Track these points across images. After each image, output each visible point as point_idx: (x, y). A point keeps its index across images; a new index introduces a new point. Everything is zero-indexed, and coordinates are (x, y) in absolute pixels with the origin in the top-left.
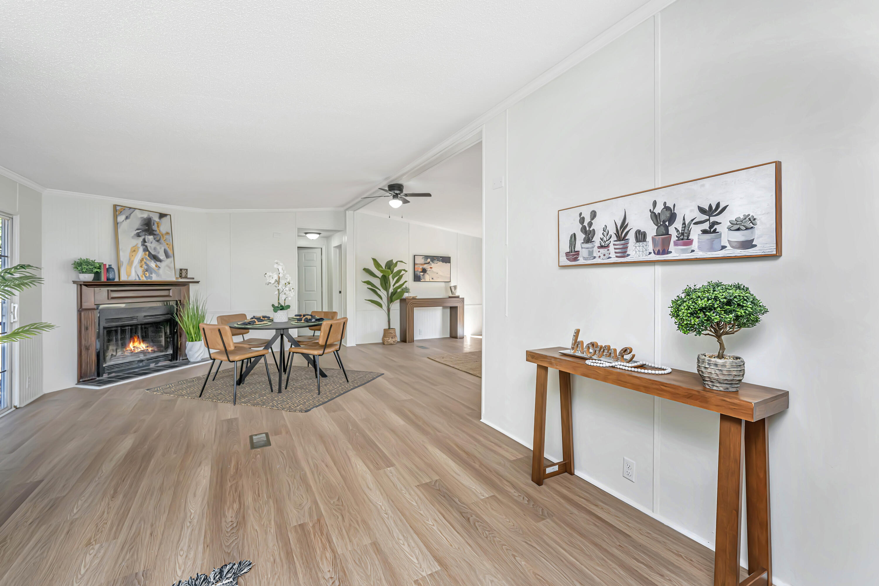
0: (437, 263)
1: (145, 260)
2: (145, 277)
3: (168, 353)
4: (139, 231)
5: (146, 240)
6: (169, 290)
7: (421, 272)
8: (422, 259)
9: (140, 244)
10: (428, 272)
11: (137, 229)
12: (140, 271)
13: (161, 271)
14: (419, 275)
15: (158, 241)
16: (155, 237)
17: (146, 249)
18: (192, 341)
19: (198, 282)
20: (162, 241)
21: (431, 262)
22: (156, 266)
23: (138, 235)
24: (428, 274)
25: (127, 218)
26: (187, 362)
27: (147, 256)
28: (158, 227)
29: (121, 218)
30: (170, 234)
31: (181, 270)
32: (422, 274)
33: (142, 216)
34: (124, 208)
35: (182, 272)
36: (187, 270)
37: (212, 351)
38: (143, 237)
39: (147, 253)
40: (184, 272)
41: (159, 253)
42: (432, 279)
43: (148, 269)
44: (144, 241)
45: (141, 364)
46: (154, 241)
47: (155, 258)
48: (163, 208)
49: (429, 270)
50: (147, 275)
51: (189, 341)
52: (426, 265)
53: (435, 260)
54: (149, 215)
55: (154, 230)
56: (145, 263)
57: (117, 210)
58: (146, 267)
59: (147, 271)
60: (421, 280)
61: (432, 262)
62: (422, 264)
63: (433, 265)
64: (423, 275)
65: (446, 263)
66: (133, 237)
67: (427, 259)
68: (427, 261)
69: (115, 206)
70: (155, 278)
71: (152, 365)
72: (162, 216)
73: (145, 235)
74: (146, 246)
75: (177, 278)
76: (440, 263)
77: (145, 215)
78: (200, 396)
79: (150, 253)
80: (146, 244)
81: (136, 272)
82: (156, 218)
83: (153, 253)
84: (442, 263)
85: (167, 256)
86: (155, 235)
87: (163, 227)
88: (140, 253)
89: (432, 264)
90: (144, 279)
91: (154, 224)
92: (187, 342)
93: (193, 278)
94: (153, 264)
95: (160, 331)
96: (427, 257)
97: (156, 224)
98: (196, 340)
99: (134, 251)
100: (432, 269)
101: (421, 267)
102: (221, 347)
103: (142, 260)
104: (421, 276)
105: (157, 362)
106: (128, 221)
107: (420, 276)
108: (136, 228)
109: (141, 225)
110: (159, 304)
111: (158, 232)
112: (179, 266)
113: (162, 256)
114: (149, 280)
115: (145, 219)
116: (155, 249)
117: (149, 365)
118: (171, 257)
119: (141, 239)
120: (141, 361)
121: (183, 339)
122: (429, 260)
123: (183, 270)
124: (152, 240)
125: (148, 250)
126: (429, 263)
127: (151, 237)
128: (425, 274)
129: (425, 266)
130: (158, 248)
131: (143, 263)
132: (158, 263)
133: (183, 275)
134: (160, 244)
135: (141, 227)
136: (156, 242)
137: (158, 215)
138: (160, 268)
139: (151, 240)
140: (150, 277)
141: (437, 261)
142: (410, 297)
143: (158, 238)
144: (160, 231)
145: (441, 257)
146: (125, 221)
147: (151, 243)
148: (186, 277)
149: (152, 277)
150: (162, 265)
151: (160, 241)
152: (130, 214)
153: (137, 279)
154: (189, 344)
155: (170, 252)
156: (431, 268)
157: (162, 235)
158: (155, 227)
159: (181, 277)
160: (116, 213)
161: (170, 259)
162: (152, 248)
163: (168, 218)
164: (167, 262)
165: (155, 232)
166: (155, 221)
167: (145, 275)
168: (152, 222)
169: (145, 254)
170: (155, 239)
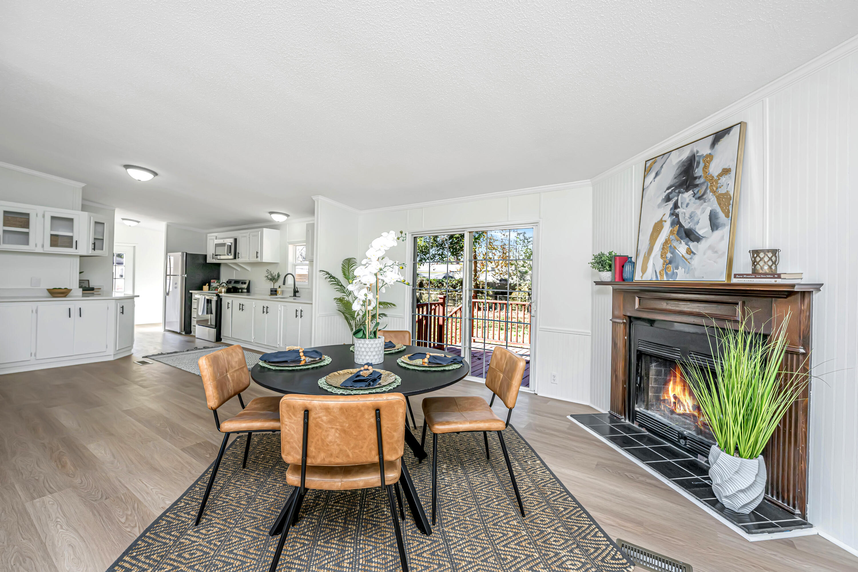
1: (671, 244)
2: (668, 273)
4: (670, 191)
5: (679, 205)
11: (668, 189)
13: (696, 261)
15: (699, 198)
16: (698, 189)
17: (676, 222)
20: (710, 195)
22: (689, 251)
23: (668, 199)
25: (657, 174)
27: (675, 236)
28: (706, 167)
29: (650, 179)
30: (733, 170)
31: (755, 253)
33: (680, 159)
34: (656, 159)
35: (760, 259)
36: (775, 252)
38: (673, 200)
39: (677, 228)
40: (765, 258)
41: (698, 223)
43: (673, 261)
44: (676, 206)
46: (694, 199)
47: (690, 235)
54: (692, 151)
55: (696, 178)
56: (672, 247)
57: (649, 167)
58: (669, 255)
66: (659, 206)
69: (646, 164)
70: (683, 276)
72: (717, 138)
73: (680, 193)
74: (677, 216)
77: (685, 154)
79: (681, 226)
80: (677, 211)
81: (654, 265)
82: (705, 149)
83: (687, 226)
85: (714, 225)
86: (697, 185)
87: (717, 162)
88: (666, 231)
90: (664, 279)
91: (698, 164)
94: (682, 248)
97: (702, 165)
99: (658, 227)
103: (666, 244)
106: (658, 179)
108: (667, 185)
109: (675, 178)
111: (703, 179)
113: (704, 228)
114: (671, 280)
115: (683, 163)
116: (692, 216)
118: (724, 225)
119: (671, 204)
120: (684, 437)
123: (762, 255)
124: (690, 200)
125: (679, 223)
127: (687, 196)
130: (698, 212)
131: (669, 247)
132: (692, 245)
133: (764, 267)
134: (705, 200)
135: (674, 182)
136: (697, 201)
137: (711, 140)
138: (694, 254)
139: (687, 201)
140: (675, 274)
143: (701, 193)
144: (710, 173)
146: (653, 182)
147: (688, 205)
148: (774, 275)
149: (677, 273)
150: (702, 245)
151: (704, 197)
152: (662, 167)
153: (654, 279)
155: (723, 217)
157: (713, 180)
158: (698, 172)
159: (755, 273)
160: (647, 171)
161: (724, 232)
162: (687, 215)
163: (735, 130)
164: (711, 240)
165: (698, 181)
166: (701, 156)
167: (667, 270)
168: (697, 159)
169: (673, 231)
170: (695, 195)
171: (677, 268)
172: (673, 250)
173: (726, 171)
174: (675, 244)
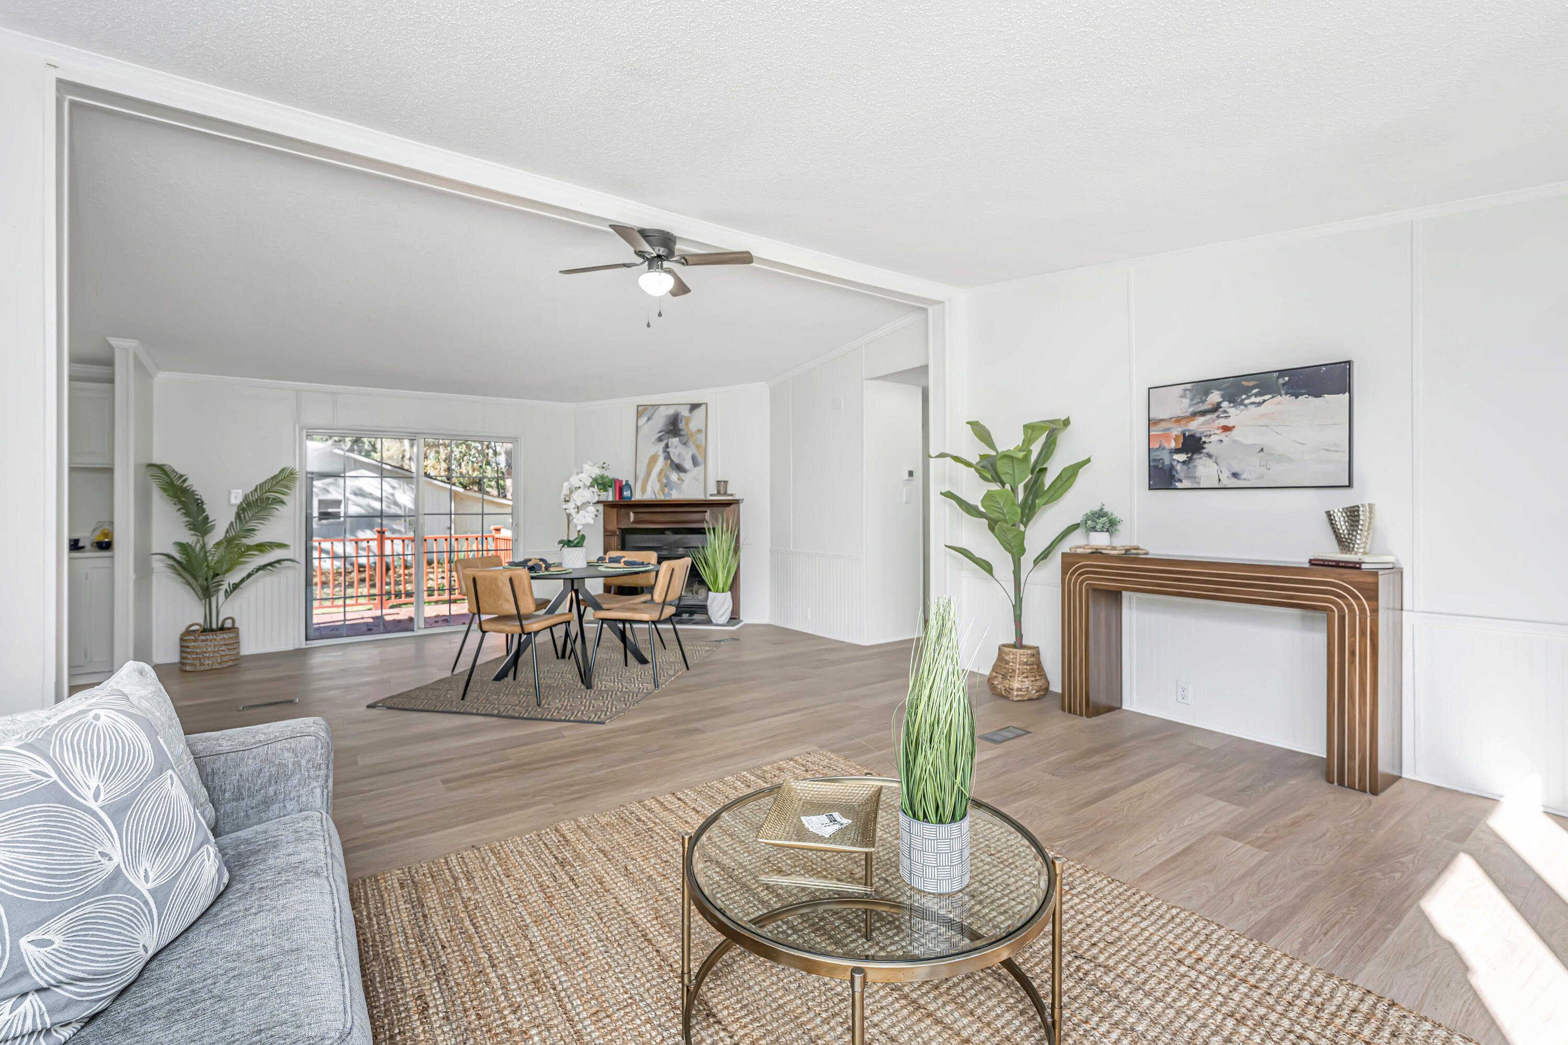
0: (1259, 404)
1: (665, 472)
2: (664, 494)
4: (661, 434)
5: (670, 445)
6: (705, 512)
7: (1178, 451)
8: (1182, 397)
9: (661, 453)
10: (1208, 448)
11: (660, 432)
12: (657, 486)
13: (685, 486)
14: (1167, 462)
15: (684, 444)
16: (681, 438)
17: (668, 457)
20: (691, 443)
21: (1225, 404)
22: (679, 479)
23: (660, 439)
24: (1210, 456)
25: (649, 419)
27: (668, 467)
28: (687, 424)
29: (642, 421)
30: (703, 431)
31: (718, 482)
32: (1182, 457)
33: (668, 413)
36: (728, 482)
38: (665, 442)
39: (669, 462)
40: (723, 485)
41: (684, 460)
42: (1235, 475)
43: (667, 485)
44: (667, 446)
46: (680, 444)
47: (679, 468)
49: (1214, 438)
50: (667, 493)
52: (1201, 419)
53: (1247, 390)
54: (676, 411)
55: (680, 430)
56: (665, 475)
57: (641, 411)
58: (664, 481)
59: (666, 486)
60: (1178, 485)
61: (1230, 402)
62: (1178, 420)
63: (1235, 415)
64: (1184, 462)
65: (1318, 395)
66: (654, 443)
67: (1207, 393)
68: (1203, 402)
69: (639, 407)
70: (675, 496)
72: (694, 407)
73: (669, 437)
74: (669, 453)
76: (1282, 404)
77: (671, 411)
79: (672, 461)
80: (668, 450)
81: (652, 487)
82: (685, 412)
83: (676, 461)
84: (1288, 398)
85: (695, 463)
87: (695, 423)
88: (660, 463)
89: (1232, 411)
90: (661, 498)
91: (681, 420)
93: (733, 495)
94: (674, 476)
96: (1203, 387)
97: (684, 421)
99: (653, 460)
100: (1233, 433)
101: (1177, 431)
103: (661, 473)
104: (1179, 467)
106: (650, 422)
107: (1172, 468)
108: (658, 430)
109: (665, 426)
111: (685, 433)
113: (688, 464)
114: (668, 498)
115: (670, 417)
116: (679, 455)
118: (701, 465)
119: (663, 444)
122: (1215, 397)
123: (721, 483)
124: (677, 444)
125: (670, 458)
126: (1216, 408)
127: (675, 441)
128: (1195, 457)
129: (1196, 426)
130: (684, 453)
131: (663, 476)
132: (682, 475)
133: (723, 490)
134: (688, 447)
135: (663, 428)
136: (682, 446)
137: (688, 407)
138: (683, 481)
139: (675, 444)
140: (669, 494)
141: (1256, 395)
142: (1114, 548)
143: (684, 441)
144: (689, 430)
145: (1282, 373)
146: (646, 423)
147: (676, 447)
148: (725, 494)
149: (672, 493)
150: (687, 477)
151: (688, 444)
152: (652, 415)
153: (654, 497)
155: (700, 459)
156: (1226, 429)
157: (692, 435)
158: (682, 426)
159: (719, 493)
160: (639, 415)
161: (700, 469)
162: (676, 454)
163: (703, 407)
164: (694, 473)
165: (682, 433)
166: (683, 416)
167: (663, 491)
168: (680, 417)
169: (666, 464)
170: (680, 441)
171: (672, 490)
172: (667, 478)
173: (699, 431)
174: (668, 473)
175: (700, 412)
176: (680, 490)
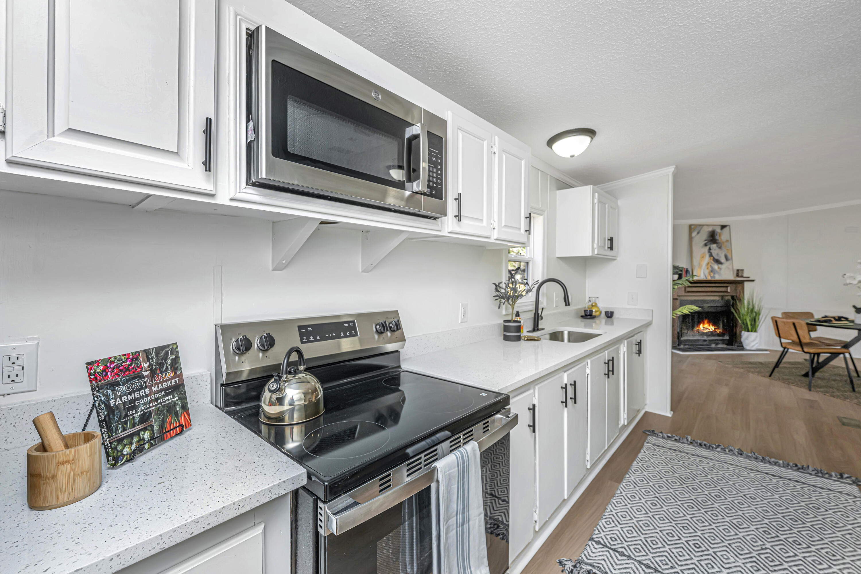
1: (710, 264)
3: (725, 338)
4: (706, 242)
6: (727, 287)
9: (707, 252)
11: (705, 240)
12: (707, 272)
13: (722, 272)
15: (720, 248)
16: (718, 244)
17: (711, 255)
18: (748, 331)
19: (753, 281)
20: (723, 247)
22: (719, 268)
23: (706, 245)
25: (698, 233)
26: (743, 349)
27: (712, 261)
28: (720, 236)
29: (694, 234)
30: (729, 241)
31: (738, 270)
34: (696, 226)
35: (739, 273)
36: (743, 270)
37: (783, 341)
38: (709, 246)
39: (712, 258)
40: (740, 272)
41: (720, 257)
43: (712, 271)
44: (710, 249)
45: (705, 343)
46: (717, 248)
47: (718, 262)
48: (723, 221)
50: (712, 275)
51: (745, 331)
54: (713, 229)
56: (711, 266)
57: (691, 229)
58: (711, 269)
66: (702, 247)
69: (690, 226)
70: (717, 278)
71: (713, 346)
72: (723, 227)
73: (710, 244)
74: (711, 253)
75: (735, 277)
77: (710, 229)
78: (770, 376)
79: (714, 258)
80: (711, 251)
81: (704, 273)
82: (718, 230)
83: (716, 257)
85: (727, 259)
87: (723, 236)
88: (707, 258)
90: (709, 278)
91: (717, 235)
92: (743, 332)
93: (749, 277)
94: (716, 267)
95: (719, 320)
97: (718, 235)
98: (752, 331)
99: (703, 257)
102: (795, 338)
103: (708, 264)
105: (717, 344)
106: (699, 235)
109: (708, 237)
110: (717, 298)
111: (719, 241)
112: (736, 267)
113: (723, 260)
114: (713, 279)
115: (710, 232)
116: (717, 254)
117: (710, 345)
118: (730, 260)
119: (707, 248)
120: (705, 341)
121: (738, 329)
123: (740, 271)
127: (714, 246)
130: (720, 253)
131: (709, 266)
132: (720, 265)
133: (740, 274)
134: (722, 250)
135: (707, 239)
137: (719, 227)
138: (721, 269)
139: (715, 248)
140: (714, 277)
143: (720, 246)
144: (721, 240)
146: (696, 236)
147: (715, 250)
148: (742, 277)
150: (723, 267)
152: (700, 231)
153: (705, 278)
154: (745, 334)
155: (729, 256)
157: (723, 243)
158: (717, 237)
159: (737, 276)
161: (729, 262)
163: (728, 228)
164: (726, 264)
165: (718, 241)
166: (717, 232)
167: (710, 275)
168: (716, 233)
169: (711, 259)
170: (717, 246)
171: (715, 274)
172: (712, 267)
173: (727, 241)
174: (713, 265)
175: (726, 230)
176: (719, 274)
